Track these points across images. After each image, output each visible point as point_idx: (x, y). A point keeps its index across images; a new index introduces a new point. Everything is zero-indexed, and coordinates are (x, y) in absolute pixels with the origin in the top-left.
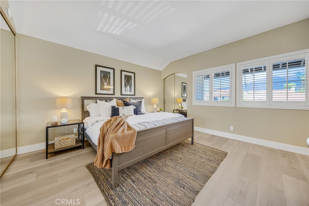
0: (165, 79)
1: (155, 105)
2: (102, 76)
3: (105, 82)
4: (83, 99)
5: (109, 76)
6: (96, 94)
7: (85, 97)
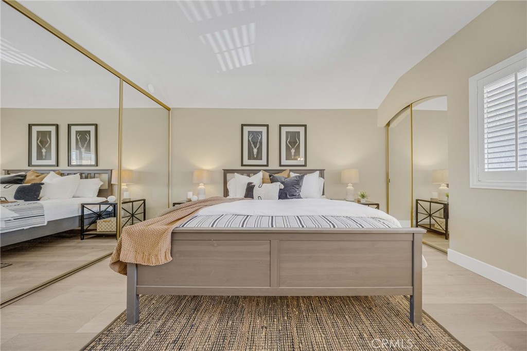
0: (388, 124)
1: (350, 184)
2: (250, 139)
3: (254, 148)
4: (226, 172)
5: (260, 138)
6: (242, 165)
7: (227, 170)
